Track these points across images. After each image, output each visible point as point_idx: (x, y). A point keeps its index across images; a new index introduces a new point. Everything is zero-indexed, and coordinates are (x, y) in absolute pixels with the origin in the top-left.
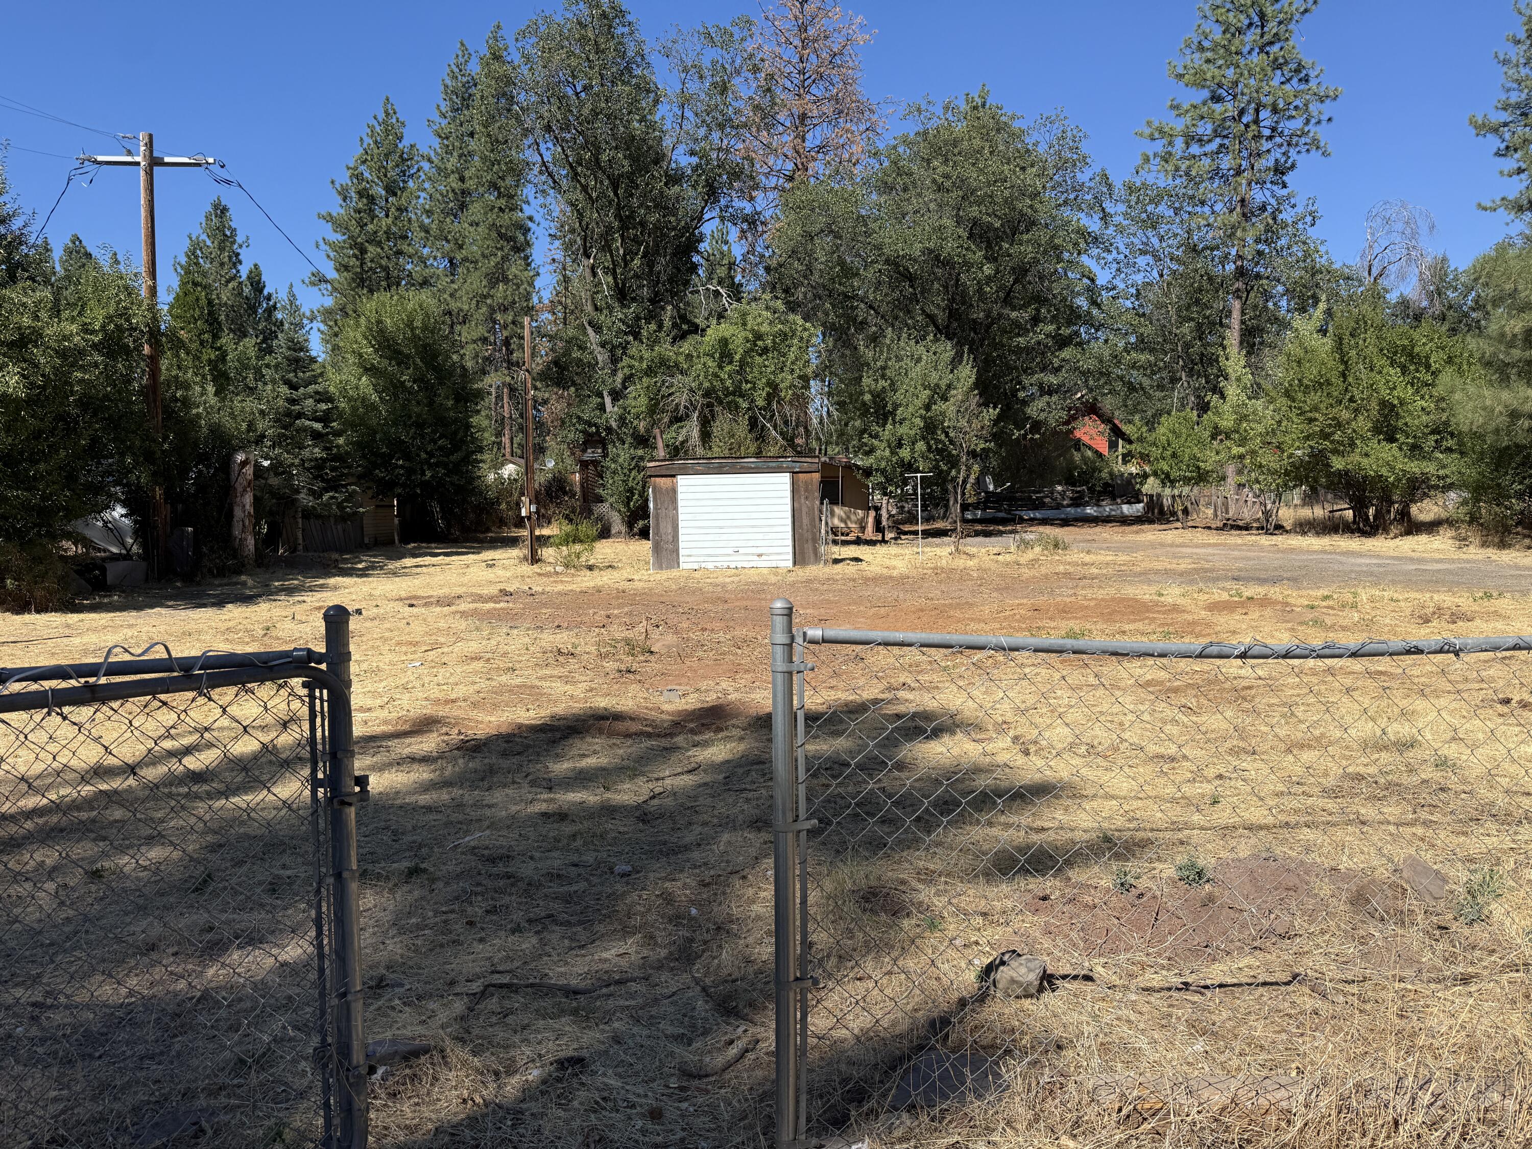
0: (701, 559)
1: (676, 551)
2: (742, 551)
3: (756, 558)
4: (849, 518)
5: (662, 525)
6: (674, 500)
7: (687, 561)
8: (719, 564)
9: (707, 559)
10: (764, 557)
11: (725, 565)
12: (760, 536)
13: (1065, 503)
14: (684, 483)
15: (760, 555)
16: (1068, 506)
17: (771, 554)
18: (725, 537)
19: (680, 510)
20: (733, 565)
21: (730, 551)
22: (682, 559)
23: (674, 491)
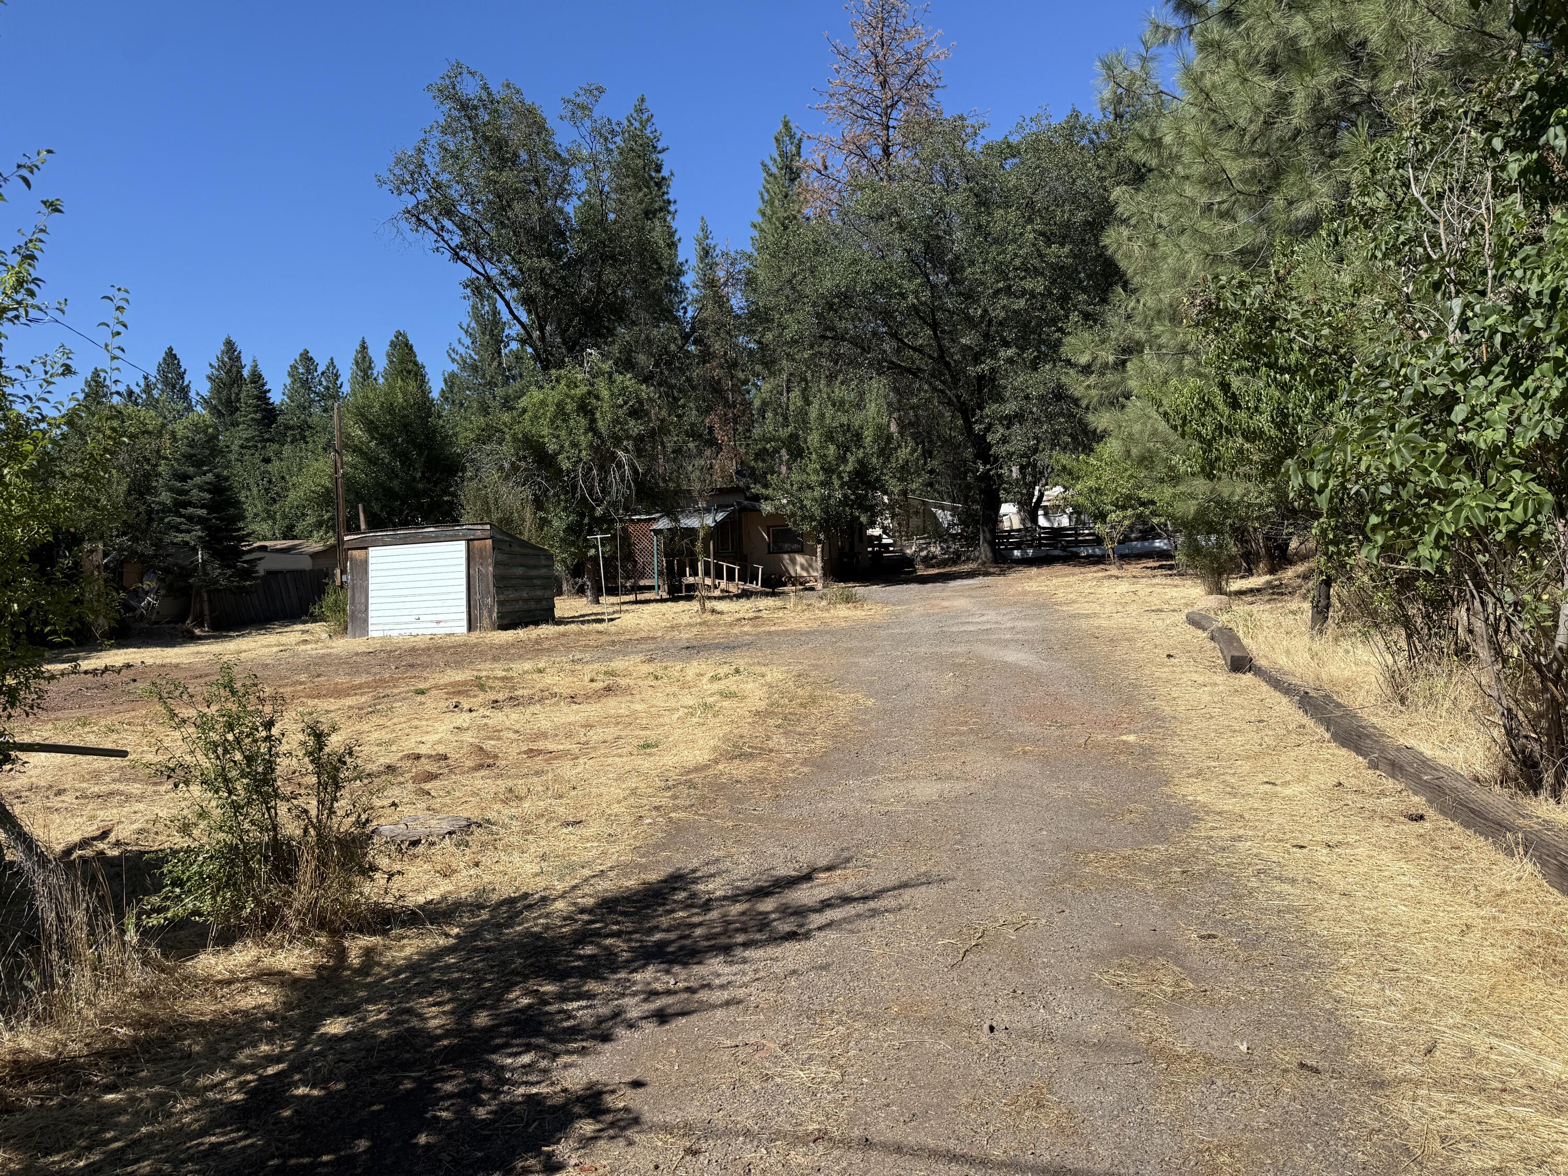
0: (386, 627)
1: (366, 621)
2: (423, 618)
3: (435, 625)
4: (811, 566)
5: (357, 596)
6: (366, 572)
7: (375, 631)
8: (402, 632)
9: (391, 627)
10: (441, 624)
11: (408, 632)
12: (439, 603)
13: (1133, 535)
14: (375, 553)
15: (438, 622)
16: (1137, 539)
17: (446, 621)
18: (408, 605)
19: (371, 581)
20: (414, 633)
21: (412, 619)
22: (370, 628)
23: (366, 562)
